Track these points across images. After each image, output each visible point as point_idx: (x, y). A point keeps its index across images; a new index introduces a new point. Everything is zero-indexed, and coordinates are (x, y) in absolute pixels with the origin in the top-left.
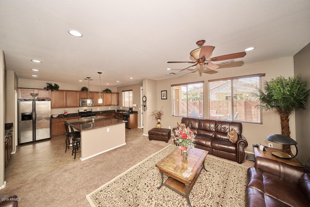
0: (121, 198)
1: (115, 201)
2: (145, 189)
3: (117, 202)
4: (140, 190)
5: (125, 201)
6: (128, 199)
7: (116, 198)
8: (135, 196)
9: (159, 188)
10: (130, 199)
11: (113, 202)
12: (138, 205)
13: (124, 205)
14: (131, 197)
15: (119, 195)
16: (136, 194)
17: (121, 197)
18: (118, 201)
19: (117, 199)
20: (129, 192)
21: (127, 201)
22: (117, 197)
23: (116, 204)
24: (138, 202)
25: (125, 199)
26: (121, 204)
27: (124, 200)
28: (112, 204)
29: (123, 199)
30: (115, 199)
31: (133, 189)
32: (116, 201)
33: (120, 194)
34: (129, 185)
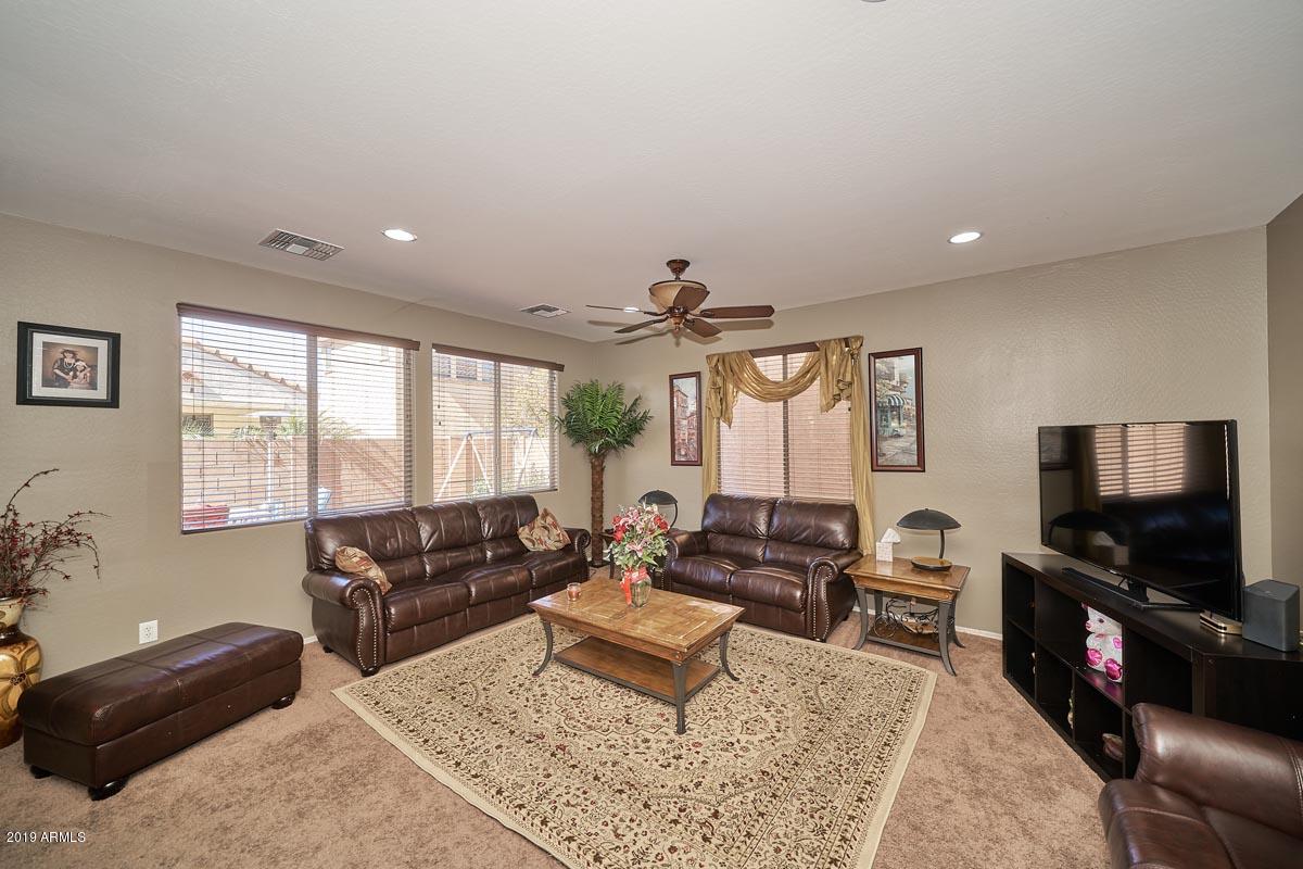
0: (754, 832)
1: (777, 850)
2: (691, 764)
3: (778, 840)
4: (700, 779)
5: (761, 815)
6: (750, 806)
7: (762, 853)
8: (730, 789)
9: (681, 729)
10: (749, 800)
11: (784, 857)
12: (763, 773)
13: (779, 814)
14: (740, 798)
15: (744, 847)
16: (723, 786)
17: (749, 835)
18: (772, 840)
19: (767, 848)
20: (717, 812)
21: (762, 809)
22: (756, 850)
23: (786, 841)
24: (753, 776)
25: (756, 817)
26: (782, 823)
27: (760, 818)
28: (793, 855)
29: (756, 824)
30: (768, 855)
31: (701, 801)
32: (775, 845)
33: (738, 844)
34: (675, 822)
